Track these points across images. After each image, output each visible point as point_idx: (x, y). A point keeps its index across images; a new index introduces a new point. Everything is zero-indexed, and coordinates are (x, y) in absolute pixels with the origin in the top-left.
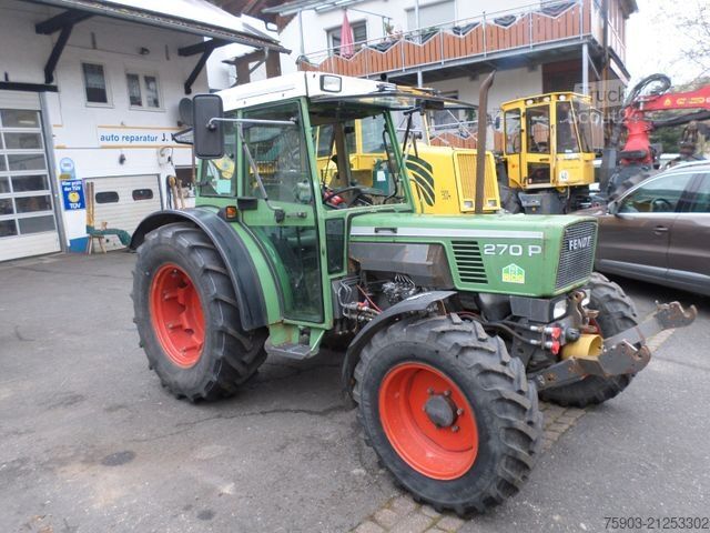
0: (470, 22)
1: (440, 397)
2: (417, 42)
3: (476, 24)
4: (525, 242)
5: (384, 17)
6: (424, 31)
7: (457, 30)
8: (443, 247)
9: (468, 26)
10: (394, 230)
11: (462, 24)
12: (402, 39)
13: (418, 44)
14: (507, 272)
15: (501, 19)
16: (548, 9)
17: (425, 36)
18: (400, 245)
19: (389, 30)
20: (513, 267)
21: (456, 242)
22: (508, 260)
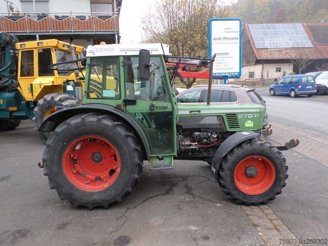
0: (64, 15)
1: (252, 167)
2: (36, 19)
3: (68, 17)
4: (253, 113)
5: (8, 2)
6: (39, 14)
7: (57, 17)
8: (222, 117)
9: (63, 17)
10: (200, 112)
11: (60, 15)
12: (26, 16)
13: (36, 20)
14: (247, 123)
15: (79, 16)
16: (101, 16)
17: (40, 17)
18: (203, 117)
19: (12, 9)
20: (249, 122)
21: (227, 114)
22: (248, 119)
